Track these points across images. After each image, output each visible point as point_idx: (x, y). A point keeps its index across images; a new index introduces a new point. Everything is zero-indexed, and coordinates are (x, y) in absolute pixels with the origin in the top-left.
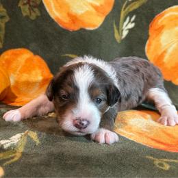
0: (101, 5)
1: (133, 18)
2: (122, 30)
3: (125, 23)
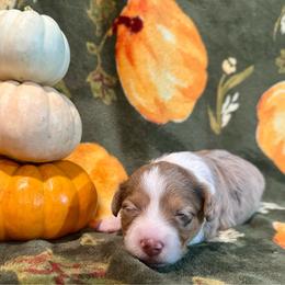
0: (190, 87)
1: (236, 97)
2: (221, 116)
3: (225, 105)
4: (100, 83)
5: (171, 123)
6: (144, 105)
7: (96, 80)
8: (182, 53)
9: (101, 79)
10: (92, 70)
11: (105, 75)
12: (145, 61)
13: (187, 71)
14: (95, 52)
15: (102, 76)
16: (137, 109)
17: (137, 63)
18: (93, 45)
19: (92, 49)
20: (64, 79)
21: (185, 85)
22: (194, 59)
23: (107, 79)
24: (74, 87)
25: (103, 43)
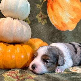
4: (41, 18)
5: (68, 31)
6: (57, 24)
7: (39, 17)
8: (72, 6)
9: (41, 16)
10: (38, 13)
11: (43, 15)
12: (57, 9)
13: (74, 12)
14: (39, 7)
15: (42, 15)
16: (54, 26)
17: (54, 10)
18: (39, 5)
19: (38, 6)
20: (28, 17)
21: (73, 18)
22: (77, 8)
23: (44, 16)
24: (32, 20)
25: (42, 4)
